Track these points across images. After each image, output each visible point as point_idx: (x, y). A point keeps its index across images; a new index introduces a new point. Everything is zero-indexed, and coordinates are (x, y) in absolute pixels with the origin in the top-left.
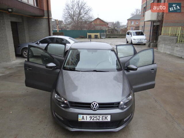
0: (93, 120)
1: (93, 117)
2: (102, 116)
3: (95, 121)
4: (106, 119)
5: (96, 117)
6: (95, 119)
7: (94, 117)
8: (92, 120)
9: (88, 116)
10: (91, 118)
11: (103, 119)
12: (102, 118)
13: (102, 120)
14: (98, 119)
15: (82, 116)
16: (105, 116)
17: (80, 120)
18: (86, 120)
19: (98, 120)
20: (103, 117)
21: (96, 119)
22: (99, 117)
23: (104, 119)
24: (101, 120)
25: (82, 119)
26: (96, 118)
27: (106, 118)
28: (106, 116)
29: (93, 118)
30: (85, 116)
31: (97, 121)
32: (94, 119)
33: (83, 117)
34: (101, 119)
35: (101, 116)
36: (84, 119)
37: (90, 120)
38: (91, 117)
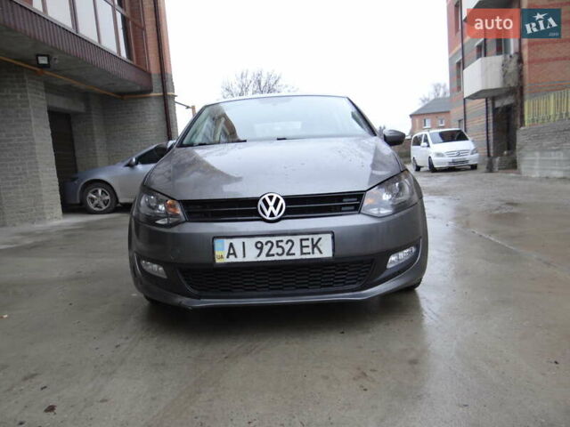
0: (268, 255)
1: (266, 244)
2: (301, 240)
3: (276, 258)
4: (316, 249)
5: (280, 244)
6: (275, 250)
7: (269, 245)
8: (263, 258)
9: (250, 243)
10: (261, 249)
11: (305, 250)
12: (302, 247)
13: (302, 253)
14: (286, 251)
15: (227, 242)
16: (310, 237)
17: (222, 257)
18: (244, 256)
19: (288, 254)
20: (305, 243)
21: (280, 251)
22: (290, 244)
23: (309, 250)
24: (298, 256)
25: (229, 254)
26: (278, 246)
27: (314, 246)
28: (316, 237)
29: (266, 249)
30: (237, 243)
31: (285, 257)
32: (271, 253)
33: (231, 245)
34: (296, 250)
35: (296, 239)
36: (234, 254)
37: (259, 256)
38: (259, 245)
